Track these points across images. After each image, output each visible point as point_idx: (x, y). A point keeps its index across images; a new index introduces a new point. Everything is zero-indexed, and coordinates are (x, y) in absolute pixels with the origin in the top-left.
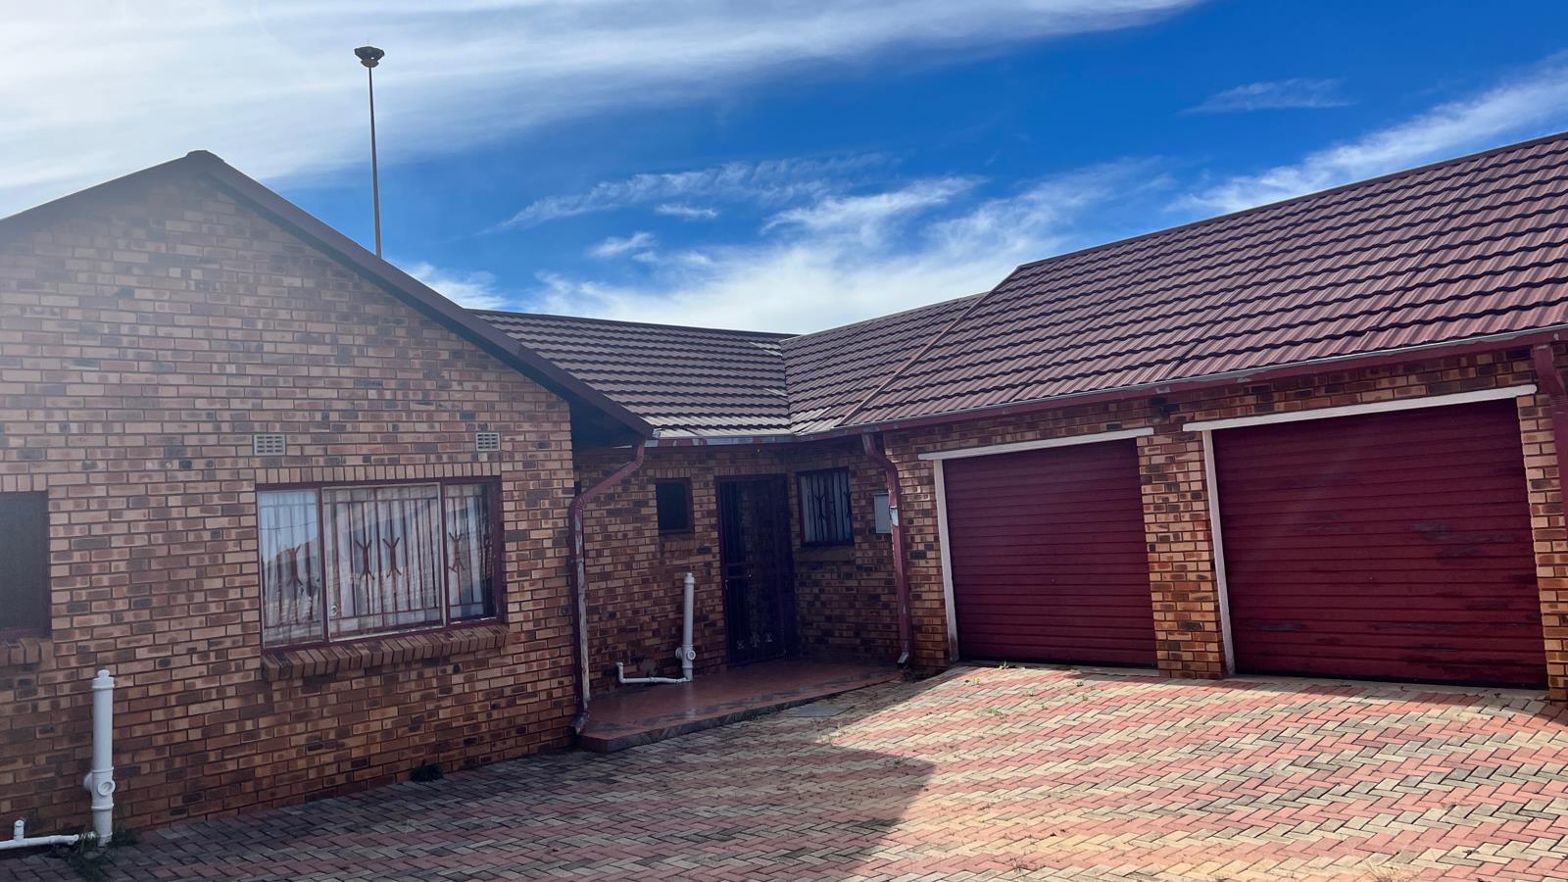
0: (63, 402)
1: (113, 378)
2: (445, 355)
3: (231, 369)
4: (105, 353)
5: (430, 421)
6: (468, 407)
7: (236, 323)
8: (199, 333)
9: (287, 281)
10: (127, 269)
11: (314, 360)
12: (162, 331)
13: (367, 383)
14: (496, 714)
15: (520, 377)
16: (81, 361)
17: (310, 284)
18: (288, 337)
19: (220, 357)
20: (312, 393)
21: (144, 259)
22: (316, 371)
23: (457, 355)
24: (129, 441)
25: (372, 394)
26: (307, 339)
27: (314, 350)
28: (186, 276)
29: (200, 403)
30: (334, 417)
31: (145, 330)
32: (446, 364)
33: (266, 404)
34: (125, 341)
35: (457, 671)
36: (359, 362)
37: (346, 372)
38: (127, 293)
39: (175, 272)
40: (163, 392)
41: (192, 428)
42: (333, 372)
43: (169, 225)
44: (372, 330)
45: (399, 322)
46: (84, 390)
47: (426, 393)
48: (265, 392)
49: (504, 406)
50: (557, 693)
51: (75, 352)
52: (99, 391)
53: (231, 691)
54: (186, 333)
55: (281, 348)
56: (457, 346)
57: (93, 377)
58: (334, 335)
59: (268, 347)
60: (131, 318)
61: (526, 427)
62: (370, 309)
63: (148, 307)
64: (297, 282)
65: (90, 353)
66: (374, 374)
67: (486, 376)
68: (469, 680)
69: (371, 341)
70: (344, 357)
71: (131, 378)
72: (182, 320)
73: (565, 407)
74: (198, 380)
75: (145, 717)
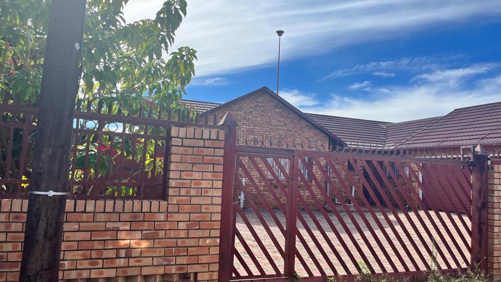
0: (240, 131)
1: (248, 127)
2: (304, 126)
3: (266, 127)
4: (247, 123)
5: (300, 139)
6: (308, 137)
7: (267, 118)
8: (262, 120)
9: (277, 110)
10: (251, 108)
11: (280, 126)
12: (256, 119)
13: (289, 131)
14: (309, 200)
15: (318, 131)
16: (243, 124)
17: (280, 111)
18: (276, 121)
19: (265, 124)
20: (279, 132)
21: (254, 106)
22: (280, 128)
23: (306, 126)
24: (249, 139)
25: (290, 133)
26: (279, 121)
27: (280, 124)
28: (260, 109)
29: (261, 133)
30: (283, 137)
31: (253, 119)
32: (304, 128)
33: (271, 133)
34: (250, 121)
35: (302, 190)
36: (288, 126)
37: (285, 128)
38: (251, 112)
39: (259, 108)
40: (255, 130)
41: (259, 137)
42: (283, 128)
43: (258, 100)
44: (291, 120)
45: (296, 119)
46: (243, 129)
47: (300, 133)
48: (271, 131)
49: (315, 137)
50: (321, 199)
51: (242, 122)
52: (246, 129)
53: (262, 186)
54: (259, 119)
55: (275, 123)
56: (306, 124)
57: (245, 127)
58: (284, 121)
59: (272, 123)
60: (251, 116)
61: (319, 142)
62: (290, 116)
63: (254, 114)
64: (278, 110)
65: (245, 123)
66: (290, 129)
67: (312, 131)
68: (304, 192)
69: (290, 122)
70: (285, 125)
71: (251, 127)
72: (259, 117)
73: (328, 138)
74: (261, 128)
75: (248, 188)
